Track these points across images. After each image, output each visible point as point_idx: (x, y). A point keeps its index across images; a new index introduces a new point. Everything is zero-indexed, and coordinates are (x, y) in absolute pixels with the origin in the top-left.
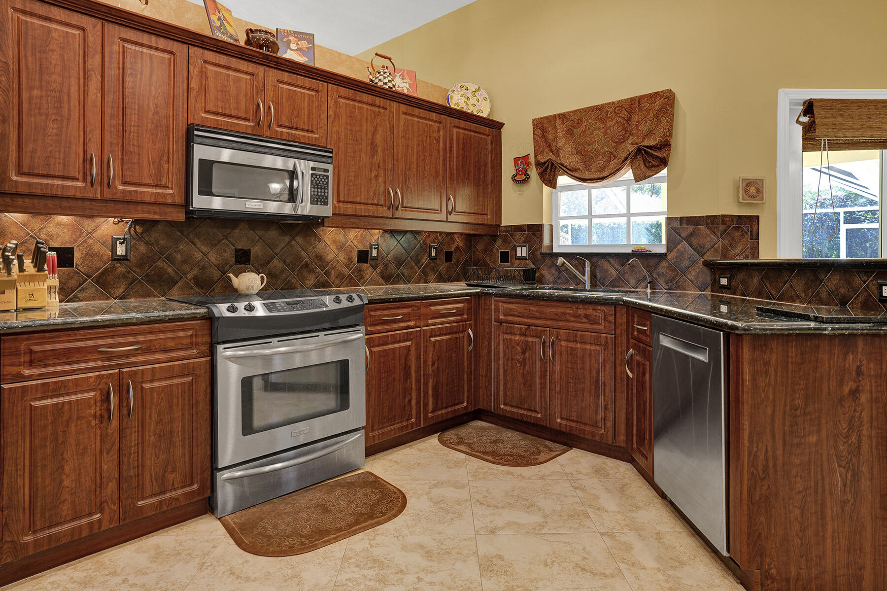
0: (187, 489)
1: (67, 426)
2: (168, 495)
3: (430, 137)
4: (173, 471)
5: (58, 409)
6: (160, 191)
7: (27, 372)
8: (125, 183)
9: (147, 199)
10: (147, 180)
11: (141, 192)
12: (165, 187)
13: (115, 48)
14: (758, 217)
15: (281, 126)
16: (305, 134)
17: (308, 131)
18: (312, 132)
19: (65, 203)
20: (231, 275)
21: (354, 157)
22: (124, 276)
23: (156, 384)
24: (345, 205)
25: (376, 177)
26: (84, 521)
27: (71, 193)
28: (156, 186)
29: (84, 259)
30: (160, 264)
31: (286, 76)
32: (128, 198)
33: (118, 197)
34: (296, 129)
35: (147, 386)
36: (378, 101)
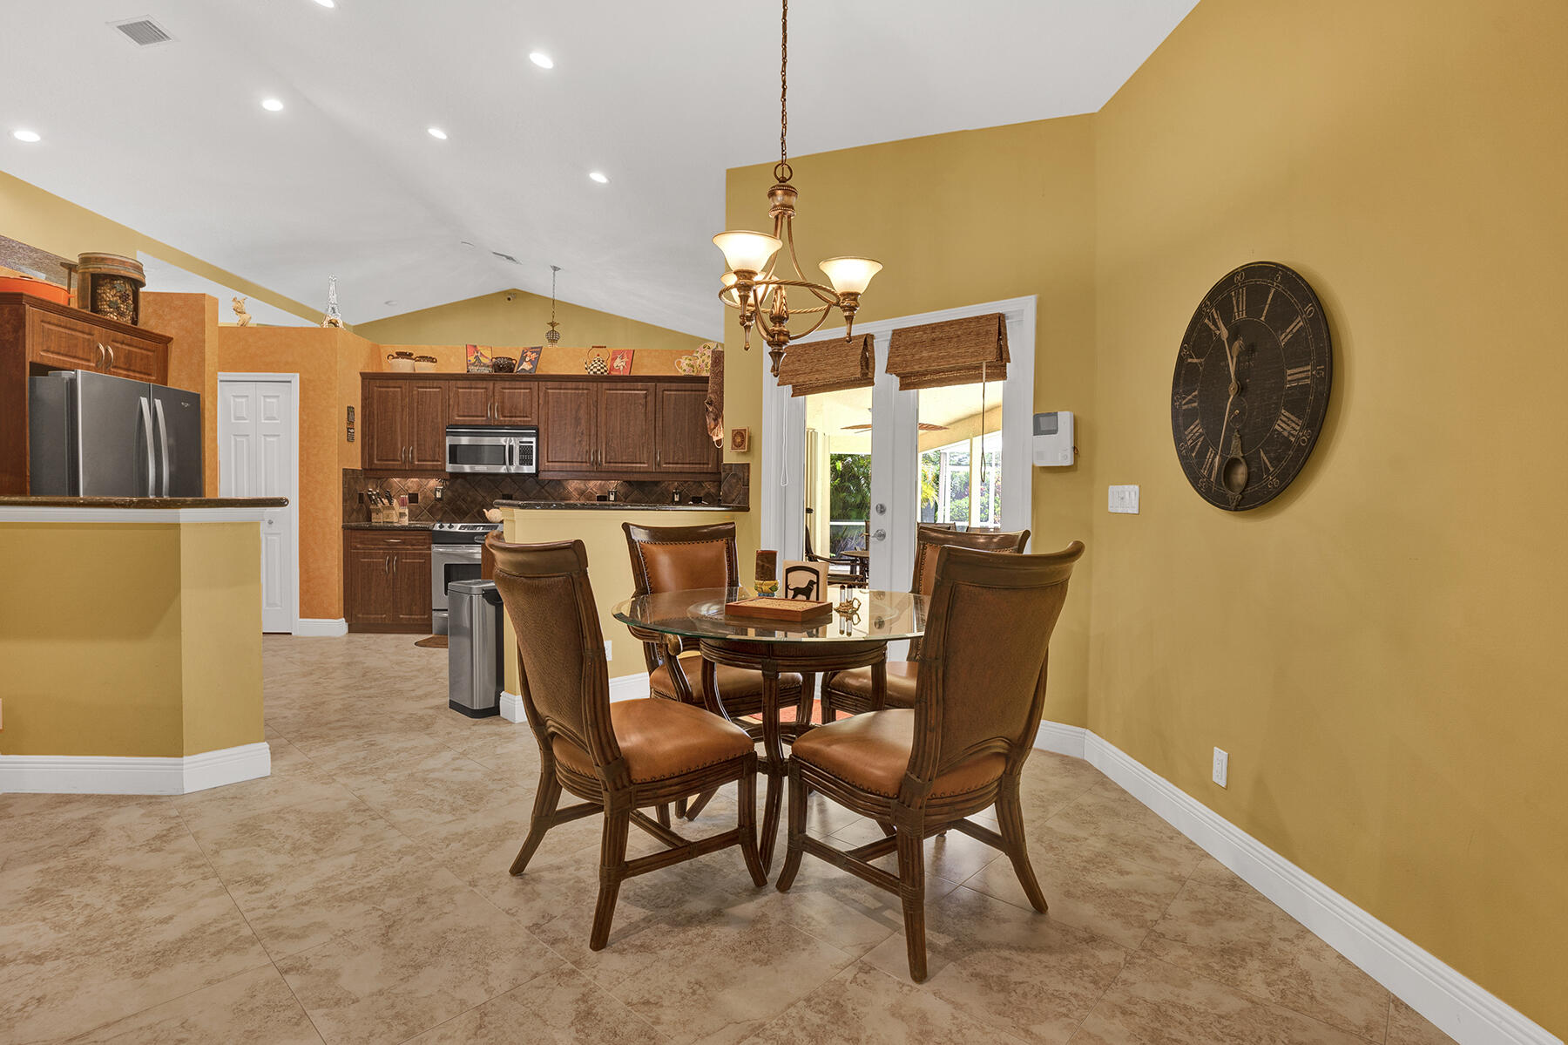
0: (423, 617)
1: (372, 572)
2: (413, 617)
3: (636, 401)
4: (416, 605)
5: (369, 564)
6: (435, 463)
7: (359, 546)
8: (419, 461)
9: (429, 468)
10: (429, 458)
11: (426, 465)
12: (438, 461)
13: (415, 392)
14: (749, 464)
15: (505, 417)
16: (522, 419)
17: (524, 417)
18: (527, 417)
19: (395, 472)
20: (485, 510)
22: (441, 509)
23: (408, 561)
24: (554, 464)
25: (580, 441)
26: (379, 616)
27: (396, 467)
28: (433, 461)
29: (422, 500)
30: (458, 502)
31: (507, 384)
32: (420, 468)
33: (415, 468)
34: (515, 417)
35: (404, 561)
36: (581, 385)
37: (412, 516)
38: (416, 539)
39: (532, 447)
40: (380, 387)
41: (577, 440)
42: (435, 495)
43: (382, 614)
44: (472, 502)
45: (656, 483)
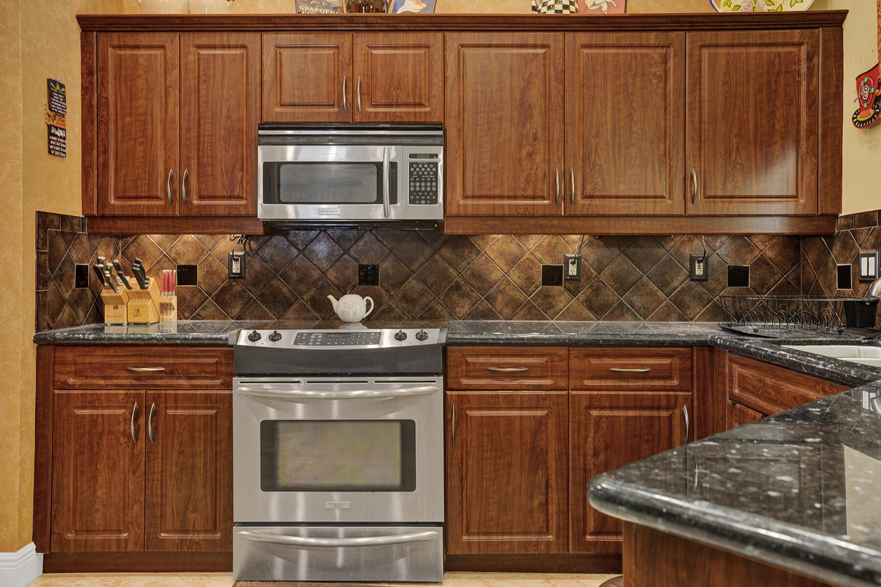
0: (210, 536)
1: (100, 438)
2: (189, 536)
3: (643, 75)
4: (194, 511)
5: (93, 419)
6: (233, 202)
7: (71, 381)
8: (201, 197)
9: (221, 212)
10: (220, 193)
11: (215, 206)
12: (239, 198)
13: (191, 57)
15: (376, 106)
16: (411, 110)
17: (415, 105)
18: (420, 105)
19: (152, 223)
20: (331, 297)
21: (488, 131)
22: (241, 295)
23: (179, 412)
24: (476, 202)
25: (530, 155)
26: (114, 537)
27: (154, 212)
28: (230, 198)
29: (205, 277)
30: (275, 282)
31: (380, 38)
32: (203, 213)
33: (194, 212)
34: (397, 105)
35: (170, 412)
36: (531, 37)
37: (185, 309)
38: (196, 364)
39: (436, 165)
40: (120, 47)
41: (524, 152)
42: (230, 268)
43: (120, 532)
44: (301, 281)
45: (659, 239)
